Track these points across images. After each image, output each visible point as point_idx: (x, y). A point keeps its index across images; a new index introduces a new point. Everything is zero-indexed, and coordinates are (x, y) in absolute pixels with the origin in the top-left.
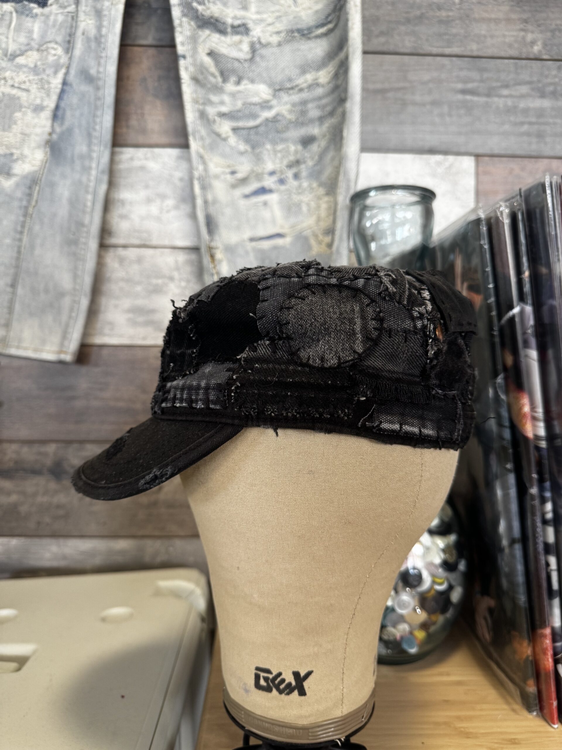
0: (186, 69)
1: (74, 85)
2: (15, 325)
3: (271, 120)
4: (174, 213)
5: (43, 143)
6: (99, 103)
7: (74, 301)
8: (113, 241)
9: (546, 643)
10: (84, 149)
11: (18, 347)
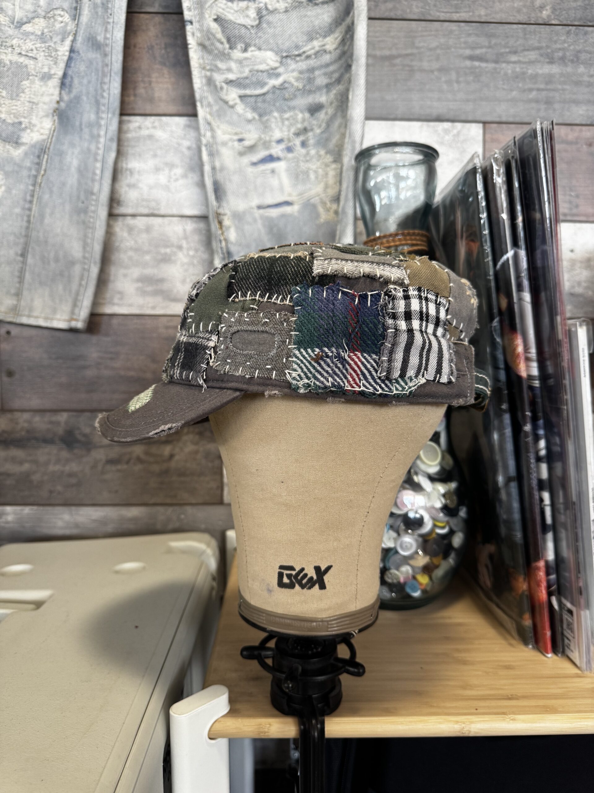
0: (193, 34)
1: (81, 52)
2: (25, 293)
3: (278, 87)
4: (181, 182)
5: (51, 111)
6: (106, 69)
7: (84, 269)
8: (122, 210)
9: (540, 576)
10: (93, 117)
11: (29, 316)
